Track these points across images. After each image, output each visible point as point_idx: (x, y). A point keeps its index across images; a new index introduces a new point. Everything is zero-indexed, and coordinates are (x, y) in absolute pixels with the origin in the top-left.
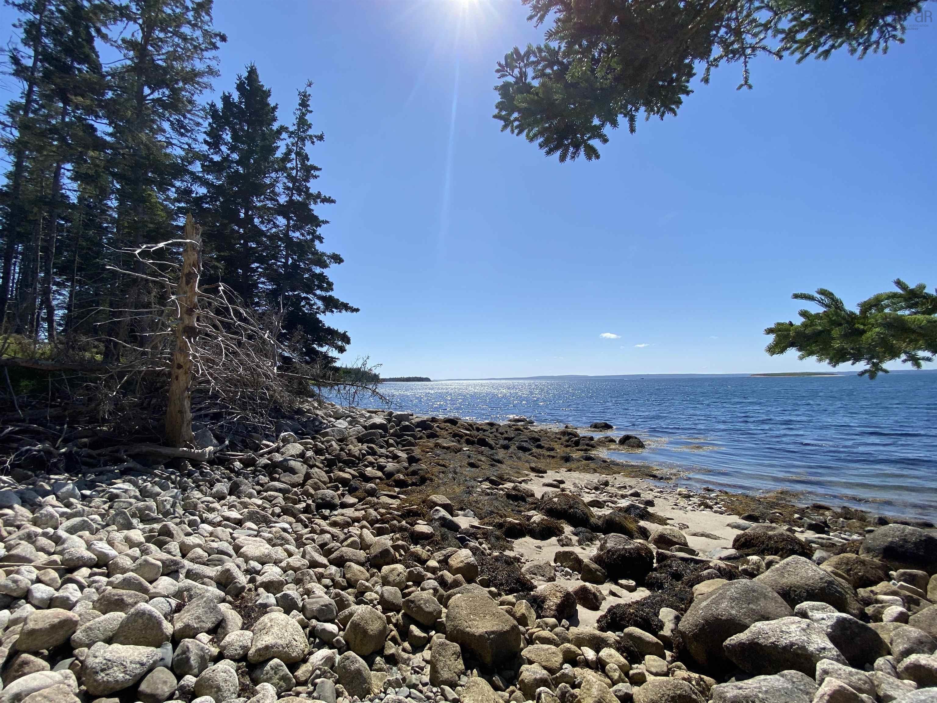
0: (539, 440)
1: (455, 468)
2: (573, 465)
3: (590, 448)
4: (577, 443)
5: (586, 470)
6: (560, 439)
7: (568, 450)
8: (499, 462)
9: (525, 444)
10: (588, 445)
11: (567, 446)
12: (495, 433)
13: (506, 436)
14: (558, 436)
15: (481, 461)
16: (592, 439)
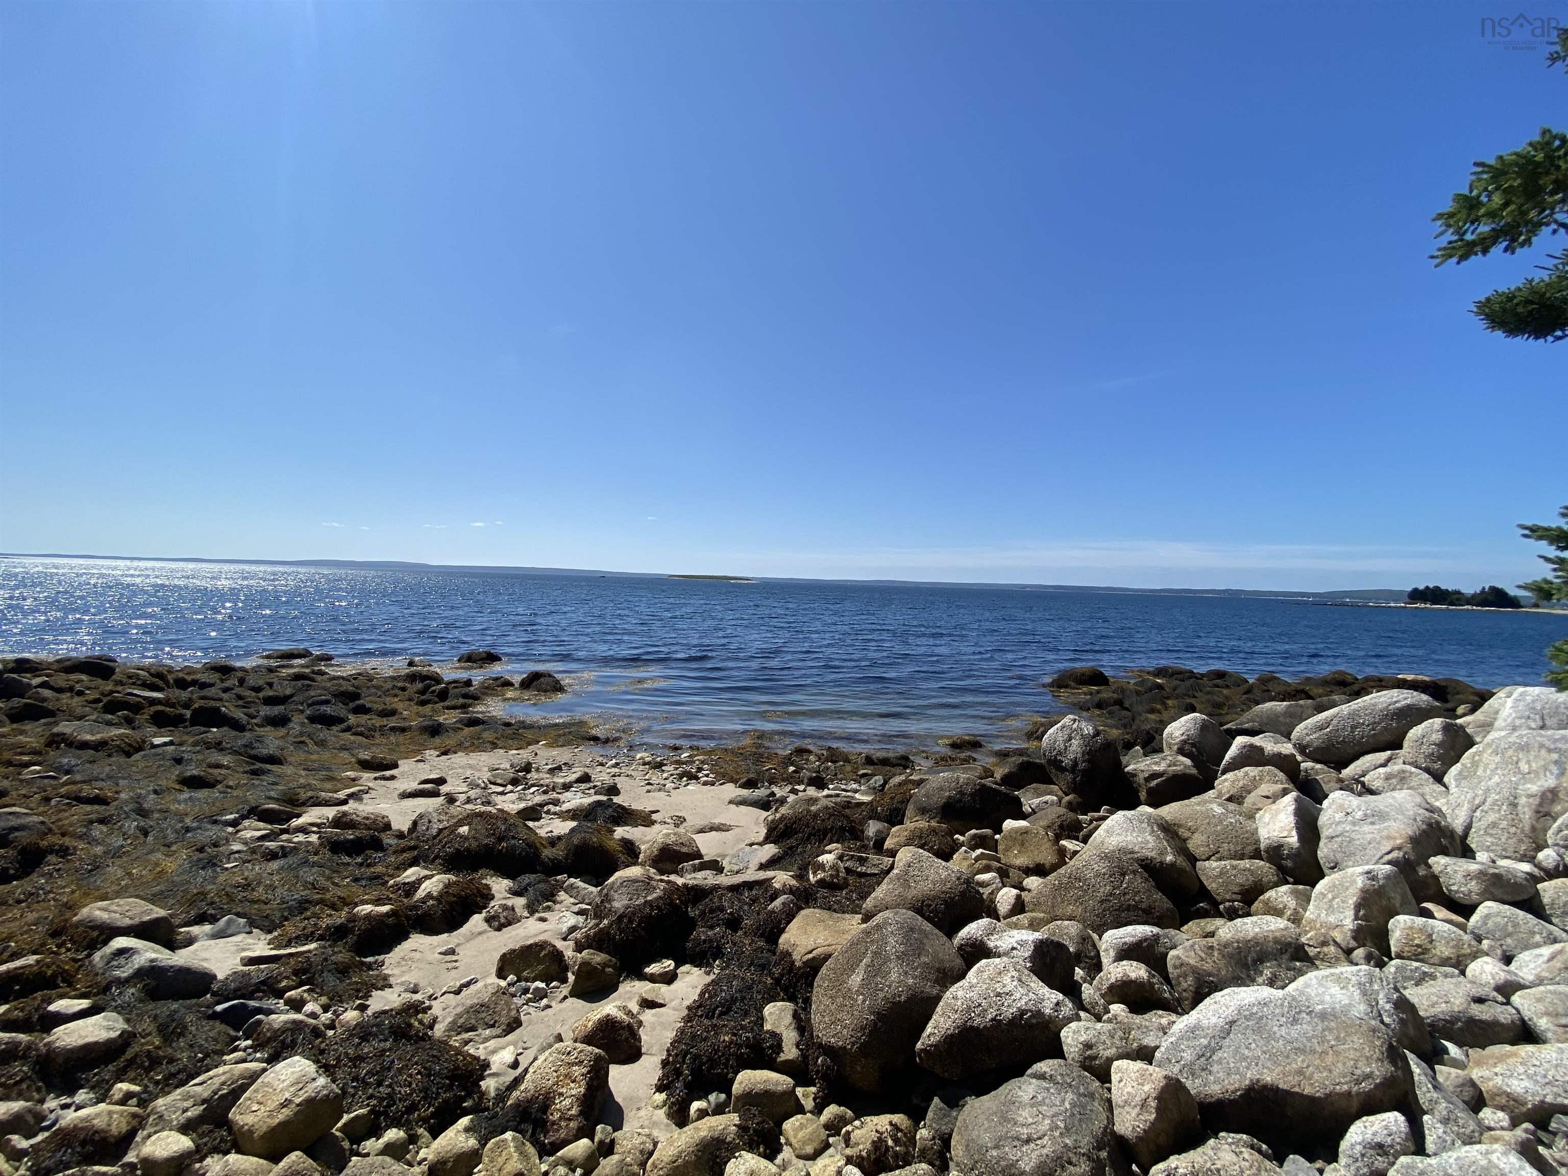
0: (355, 696)
1: (138, 800)
2: (450, 740)
3: (470, 701)
4: (443, 695)
5: (475, 746)
6: (403, 689)
7: (427, 709)
8: (273, 760)
9: (328, 710)
10: (465, 696)
11: (423, 703)
12: (238, 690)
13: (271, 693)
14: (400, 684)
15: (218, 766)
16: (468, 683)
